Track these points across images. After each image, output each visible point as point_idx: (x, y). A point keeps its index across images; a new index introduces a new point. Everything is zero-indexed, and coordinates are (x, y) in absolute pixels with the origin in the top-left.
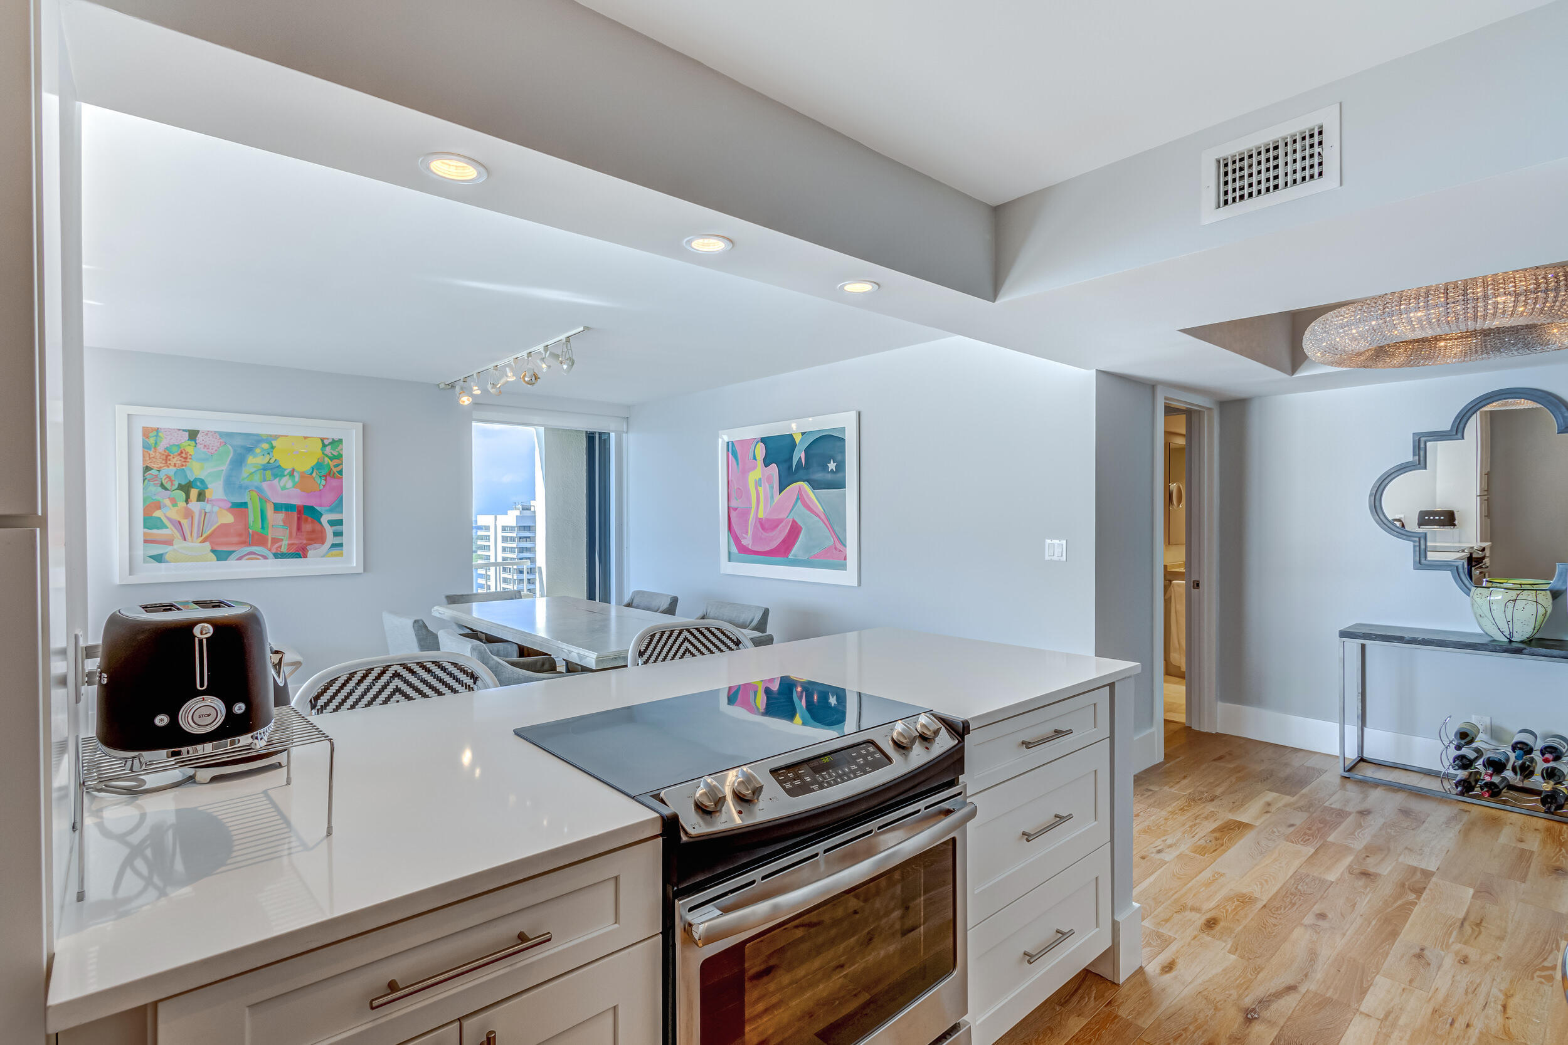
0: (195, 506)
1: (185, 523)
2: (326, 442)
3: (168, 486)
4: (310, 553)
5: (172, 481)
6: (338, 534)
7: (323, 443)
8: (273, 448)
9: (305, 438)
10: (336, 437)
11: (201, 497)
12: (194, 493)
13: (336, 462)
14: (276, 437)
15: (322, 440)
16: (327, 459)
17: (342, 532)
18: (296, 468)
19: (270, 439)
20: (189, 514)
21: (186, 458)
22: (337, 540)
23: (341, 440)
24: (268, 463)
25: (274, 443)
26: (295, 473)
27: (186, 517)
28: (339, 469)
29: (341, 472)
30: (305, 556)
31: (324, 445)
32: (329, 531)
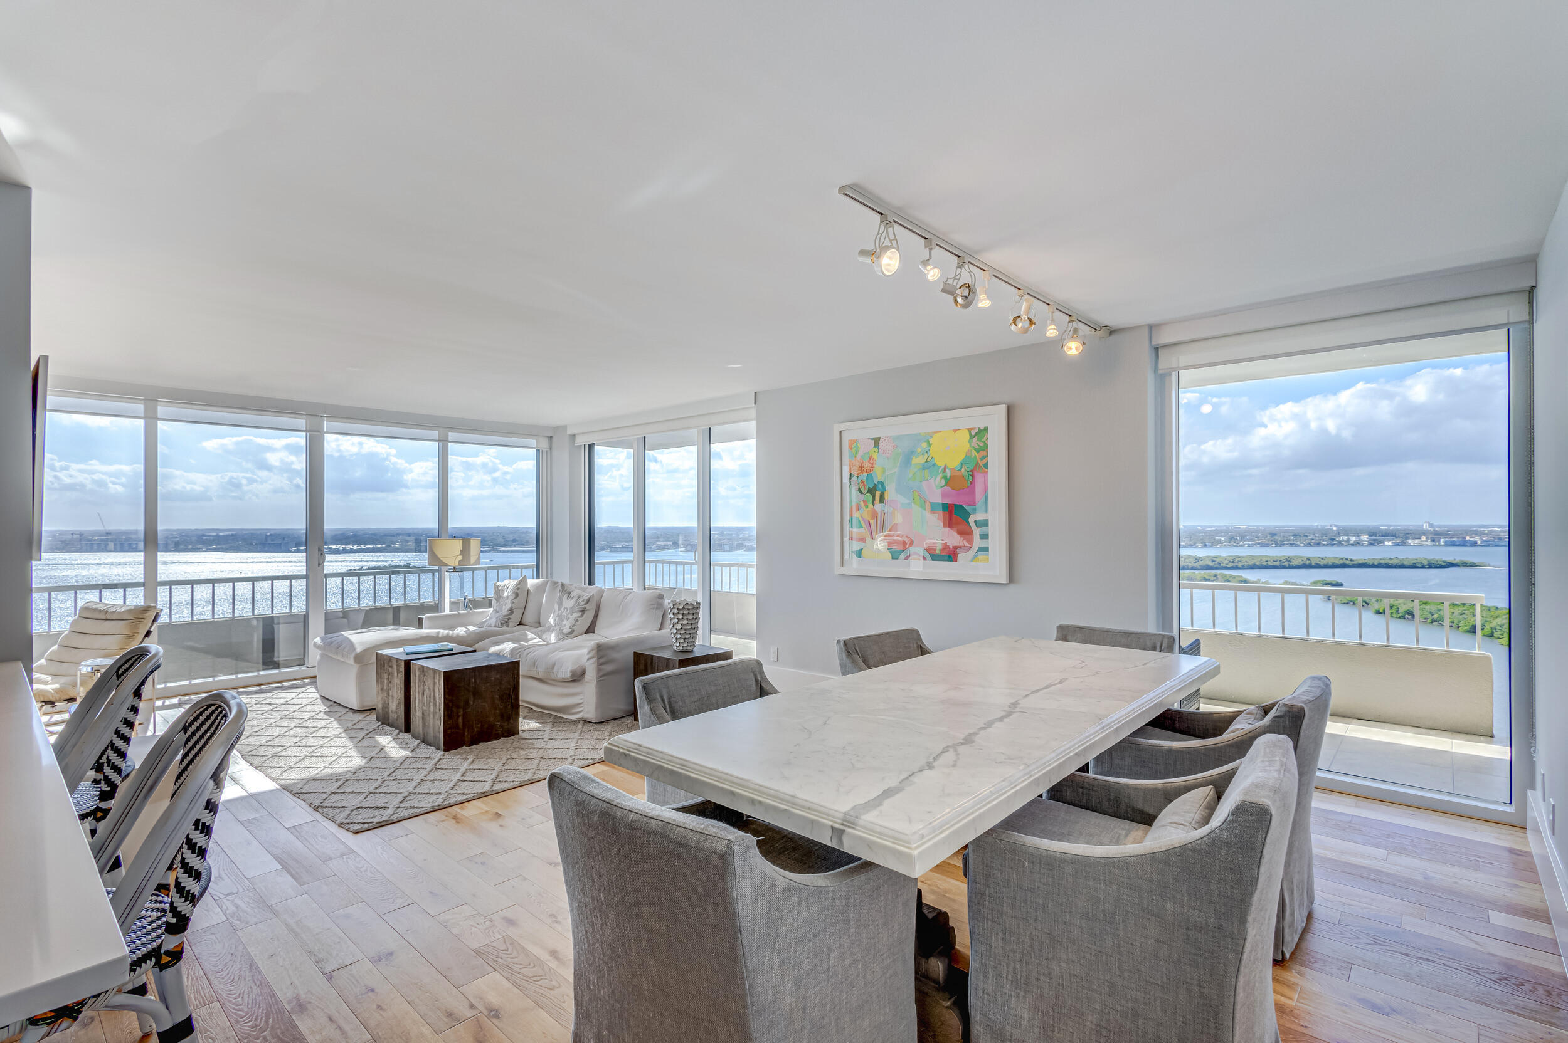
0: (878, 507)
1: (872, 522)
2: (973, 433)
3: (862, 489)
4: (959, 557)
5: (864, 485)
6: (984, 537)
7: (970, 434)
8: (930, 445)
9: (955, 431)
10: (982, 426)
11: (882, 500)
12: (878, 494)
13: (983, 453)
14: (931, 435)
15: (970, 430)
16: (974, 452)
17: (988, 535)
18: (948, 465)
19: (927, 438)
20: (874, 515)
21: (872, 464)
22: (983, 544)
23: (986, 429)
24: (926, 461)
25: (931, 441)
26: (947, 470)
27: (873, 518)
28: (984, 462)
29: (986, 466)
30: (955, 560)
31: (971, 437)
32: (977, 532)
